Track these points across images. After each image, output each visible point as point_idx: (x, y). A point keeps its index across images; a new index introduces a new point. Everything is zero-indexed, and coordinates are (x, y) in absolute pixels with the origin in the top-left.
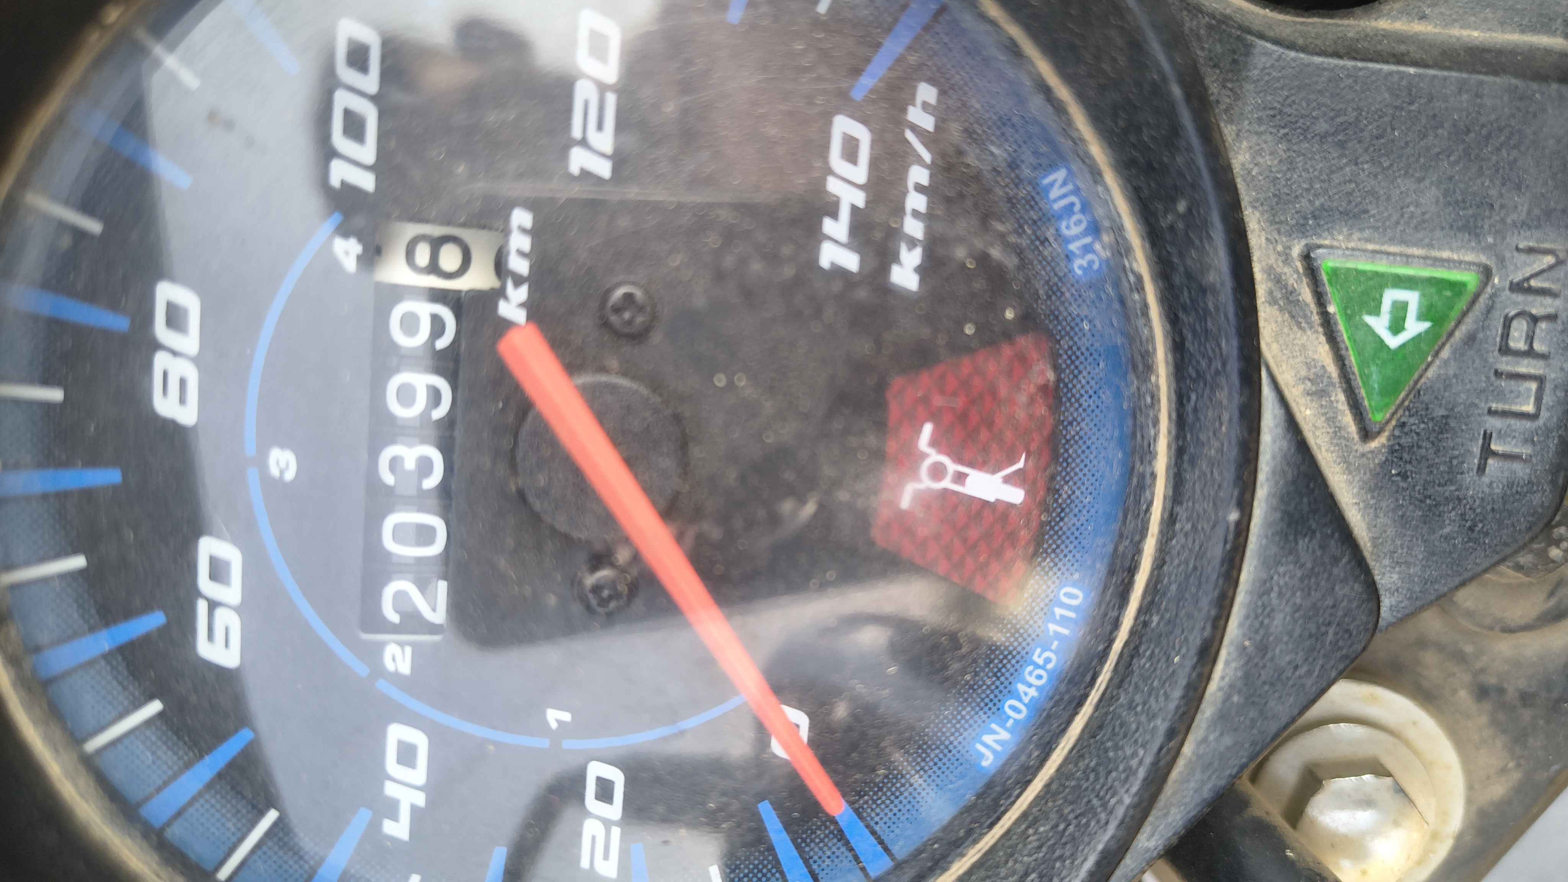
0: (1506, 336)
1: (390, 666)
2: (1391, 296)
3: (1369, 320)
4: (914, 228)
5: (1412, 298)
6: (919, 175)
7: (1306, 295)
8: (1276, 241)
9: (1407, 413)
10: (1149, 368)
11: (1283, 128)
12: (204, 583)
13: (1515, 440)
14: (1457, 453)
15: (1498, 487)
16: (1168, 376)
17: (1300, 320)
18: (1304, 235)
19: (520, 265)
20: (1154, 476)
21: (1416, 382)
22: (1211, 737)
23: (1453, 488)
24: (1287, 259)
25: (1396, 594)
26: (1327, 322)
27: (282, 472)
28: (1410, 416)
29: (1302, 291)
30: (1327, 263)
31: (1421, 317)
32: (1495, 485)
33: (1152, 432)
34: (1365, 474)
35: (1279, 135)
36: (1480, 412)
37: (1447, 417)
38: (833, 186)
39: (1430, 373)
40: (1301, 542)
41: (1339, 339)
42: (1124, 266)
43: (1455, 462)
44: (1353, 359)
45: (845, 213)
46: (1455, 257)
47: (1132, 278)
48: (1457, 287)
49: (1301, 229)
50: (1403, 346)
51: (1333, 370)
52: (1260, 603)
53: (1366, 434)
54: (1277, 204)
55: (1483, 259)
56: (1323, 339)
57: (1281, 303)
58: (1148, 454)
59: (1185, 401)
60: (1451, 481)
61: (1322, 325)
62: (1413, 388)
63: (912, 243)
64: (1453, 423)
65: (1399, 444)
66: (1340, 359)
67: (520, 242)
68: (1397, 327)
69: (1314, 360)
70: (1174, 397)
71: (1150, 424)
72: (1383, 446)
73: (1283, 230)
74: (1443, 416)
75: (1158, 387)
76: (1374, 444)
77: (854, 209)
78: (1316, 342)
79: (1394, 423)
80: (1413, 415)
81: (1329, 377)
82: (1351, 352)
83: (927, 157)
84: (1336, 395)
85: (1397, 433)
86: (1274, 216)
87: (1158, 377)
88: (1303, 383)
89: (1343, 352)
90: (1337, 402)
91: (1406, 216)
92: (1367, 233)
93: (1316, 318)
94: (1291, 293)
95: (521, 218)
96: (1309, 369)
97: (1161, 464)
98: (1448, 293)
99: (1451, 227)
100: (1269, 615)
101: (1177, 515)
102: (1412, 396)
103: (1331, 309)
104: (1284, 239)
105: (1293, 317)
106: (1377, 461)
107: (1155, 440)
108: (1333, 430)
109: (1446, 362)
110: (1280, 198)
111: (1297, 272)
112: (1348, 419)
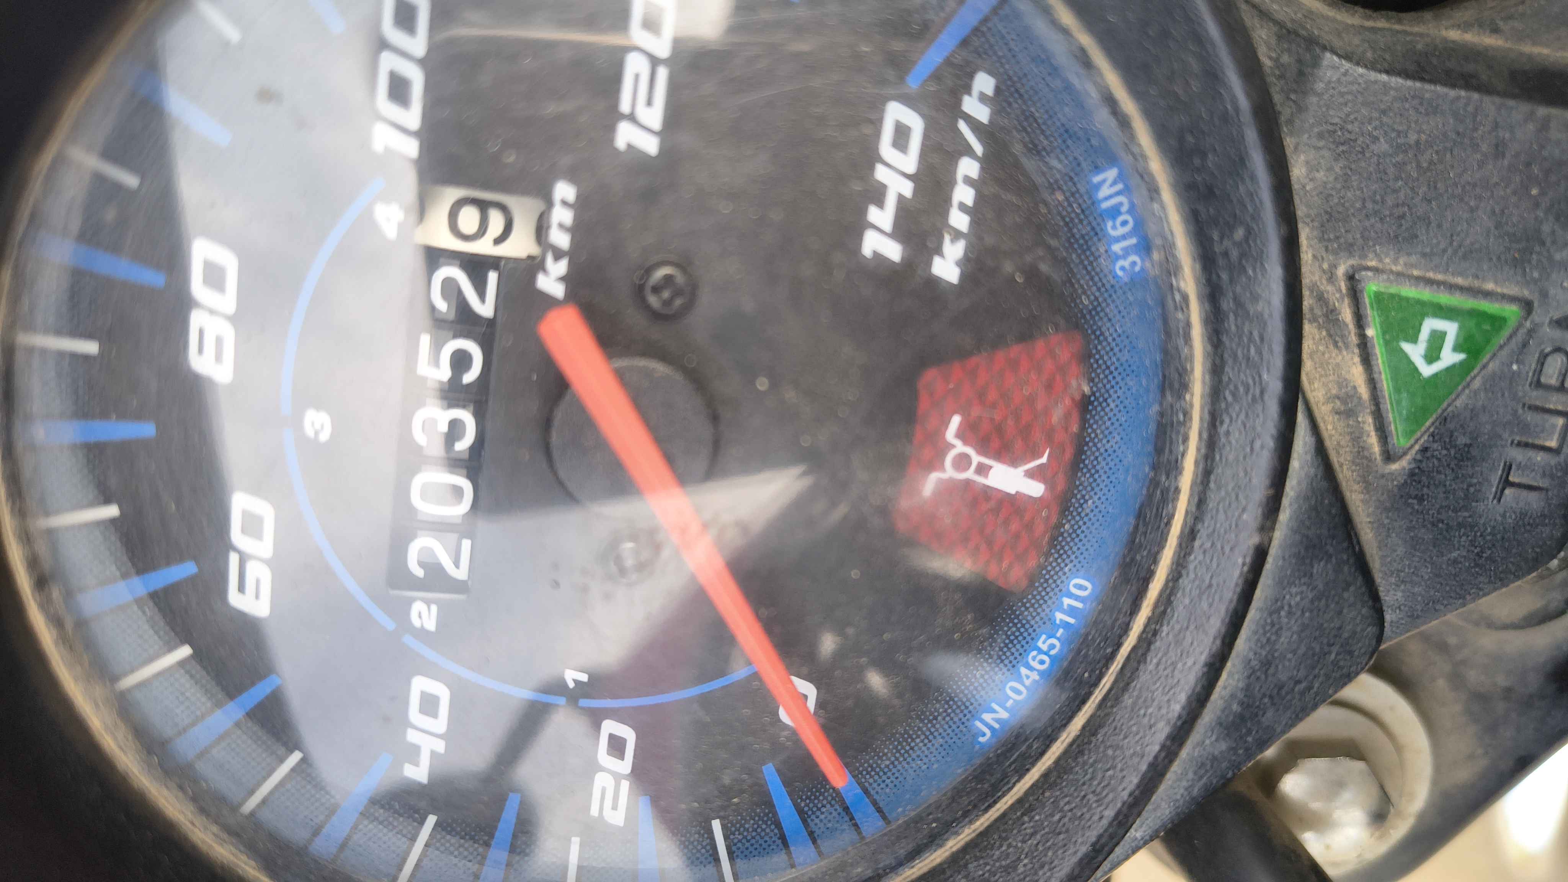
0: (1539, 371)
1: (416, 622)
2: (1430, 324)
3: (1406, 347)
4: (959, 220)
5: (1451, 329)
6: (968, 167)
7: (1347, 315)
8: (1323, 259)
9: (1431, 439)
10: (1185, 387)
11: (1342, 144)
12: (236, 536)
13: (1534, 473)
14: (1475, 481)
15: (1510, 517)
16: (1202, 397)
17: (1337, 338)
18: (1351, 255)
19: (561, 239)
20: (1177, 490)
21: (1444, 411)
22: (1208, 742)
23: (1466, 514)
24: (1331, 278)
25: (1398, 611)
26: (1364, 345)
27: (317, 433)
28: (1433, 441)
29: (1343, 311)
30: (1371, 287)
31: (1457, 348)
32: (1508, 515)
33: (1181, 448)
34: (1383, 494)
35: (1337, 151)
36: (1503, 443)
37: (1469, 446)
38: (881, 173)
39: (1458, 403)
40: (1316, 566)
41: (1373, 363)
42: (1172, 285)
43: (1472, 490)
44: (1385, 383)
45: (891, 202)
46: (1499, 290)
47: (1178, 297)
48: (1497, 322)
49: (1349, 249)
50: (1436, 375)
51: (1364, 392)
52: (1269, 621)
53: (1389, 456)
54: (1328, 221)
55: (1526, 293)
56: (1357, 359)
57: (1321, 321)
58: (1175, 468)
59: (1218, 424)
60: (1465, 508)
61: (1359, 346)
62: (1440, 416)
63: (957, 235)
64: (1475, 452)
65: (1419, 468)
66: (1373, 383)
67: (562, 216)
68: (1432, 356)
69: (1346, 380)
70: (1207, 417)
71: (1180, 441)
72: (1404, 469)
73: (1330, 248)
74: (1465, 445)
75: (1192, 406)
76: (1395, 467)
77: (901, 198)
78: (1350, 363)
79: (1417, 447)
80: (1437, 442)
81: (1360, 398)
82: (1383, 376)
83: (978, 149)
84: (1363, 416)
85: (1419, 457)
86: (1323, 232)
87: (1192, 395)
88: (1333, 402)
89: (1376, 376)
90: (1364, 423)
91: (1455, 244)
92: (1414, 259)
93: (1353, 339)
94: (1332, 311)
95: (564, 191)
96: (1340, 388)
97: (1186, 480)
98: (1487, 327)
99: (1499, 258)
100: (1276, 633)
101: (1198, 531)
102: (1437, 423)
103: (1370, 332)
104: (1331, 258)
105: (1330, 336)
106: (1395, 483)
107: (1183, 455)
108: (1356, 450)
109: (1476, 393)
110: (1331, 216)
111: (1340, 291)
112: (1373, 441)
